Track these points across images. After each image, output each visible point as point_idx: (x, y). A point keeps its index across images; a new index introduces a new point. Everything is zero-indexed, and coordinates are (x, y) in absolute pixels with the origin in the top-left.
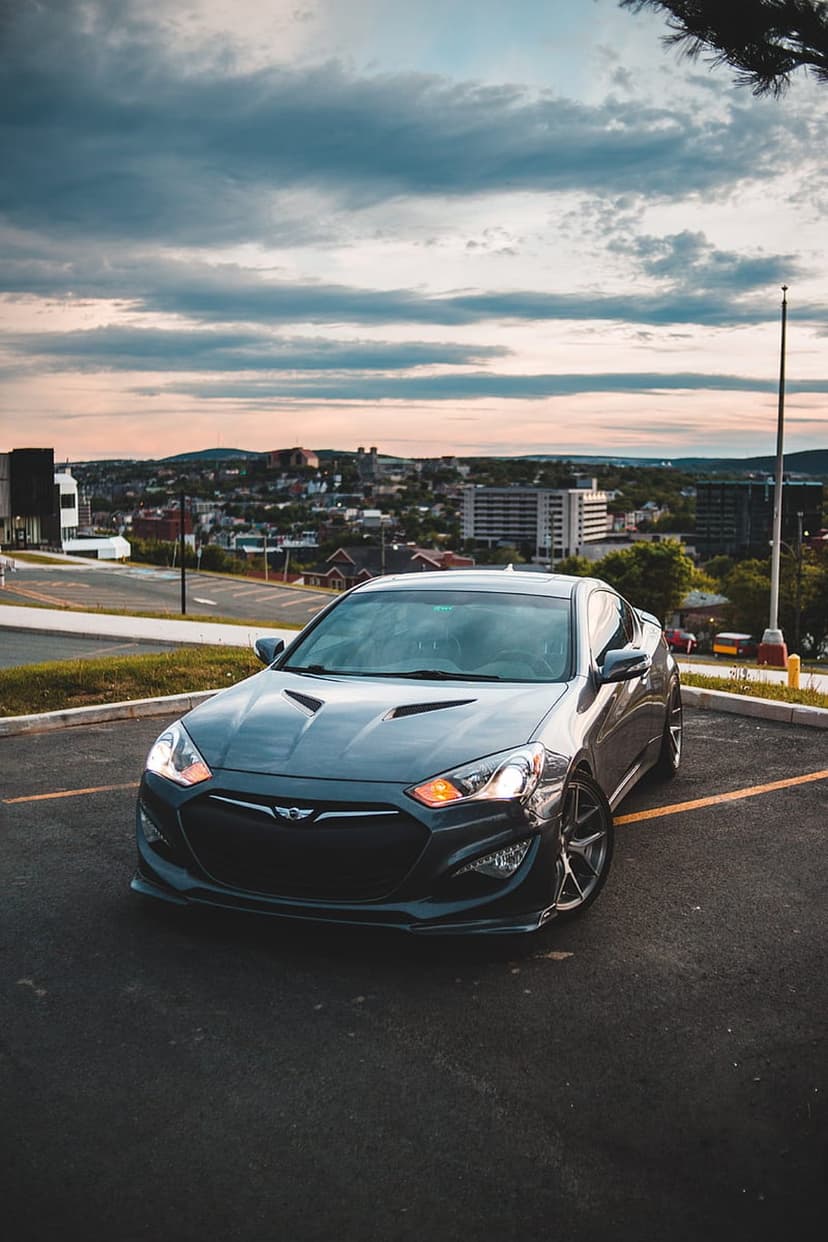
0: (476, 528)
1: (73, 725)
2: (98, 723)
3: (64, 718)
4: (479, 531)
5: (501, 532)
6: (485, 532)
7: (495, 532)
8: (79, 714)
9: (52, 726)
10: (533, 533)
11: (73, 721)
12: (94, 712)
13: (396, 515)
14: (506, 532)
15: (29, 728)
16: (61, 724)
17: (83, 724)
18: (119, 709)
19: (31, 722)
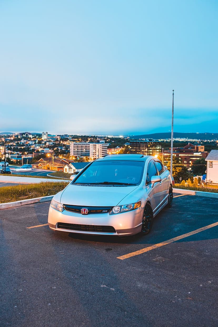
0: (74, 153)
1: (23, 205)
2: (30, 204)
3: (21, 203)
4: (75, 154)
5: (80, 154)
6: (76, 154)
7: (79, 154)
8: (25, 202)
9: (18, 205)
10: (89, 154)
11: (23, 204)
12: (29, 201)
13: (53, 150)
14: (82, 154)
15: (11, 206)
16: (20, 205)
17: (26, 205)
18: (36, 200)
19: (12, 204)
